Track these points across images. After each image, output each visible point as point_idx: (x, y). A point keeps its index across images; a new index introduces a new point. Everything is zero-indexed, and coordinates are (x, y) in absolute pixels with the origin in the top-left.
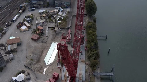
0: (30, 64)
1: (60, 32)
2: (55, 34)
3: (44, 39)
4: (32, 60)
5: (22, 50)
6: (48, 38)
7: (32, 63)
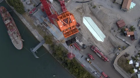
0: (91, 4)
1: (114, 53)
2: (116, 46)
3: (114, 31)
4: (94, 7)
5: (112, 7)
6: (113, 35)
7: (92, 6)
